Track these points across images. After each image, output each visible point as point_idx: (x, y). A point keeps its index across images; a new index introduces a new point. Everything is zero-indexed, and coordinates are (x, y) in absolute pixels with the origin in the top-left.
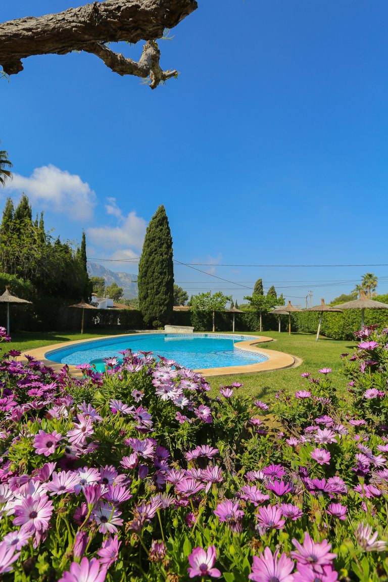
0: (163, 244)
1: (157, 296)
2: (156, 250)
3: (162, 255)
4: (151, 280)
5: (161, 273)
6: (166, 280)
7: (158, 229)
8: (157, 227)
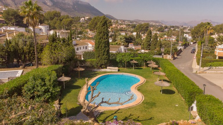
0: (105, 34)
1: (104, 56)
2: (102, 37)
3: (105, 39)
4: (101, 50)
5: (105, 47)
6: (107, 49)
7: (103, 28)
8: (102, 27)
